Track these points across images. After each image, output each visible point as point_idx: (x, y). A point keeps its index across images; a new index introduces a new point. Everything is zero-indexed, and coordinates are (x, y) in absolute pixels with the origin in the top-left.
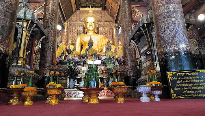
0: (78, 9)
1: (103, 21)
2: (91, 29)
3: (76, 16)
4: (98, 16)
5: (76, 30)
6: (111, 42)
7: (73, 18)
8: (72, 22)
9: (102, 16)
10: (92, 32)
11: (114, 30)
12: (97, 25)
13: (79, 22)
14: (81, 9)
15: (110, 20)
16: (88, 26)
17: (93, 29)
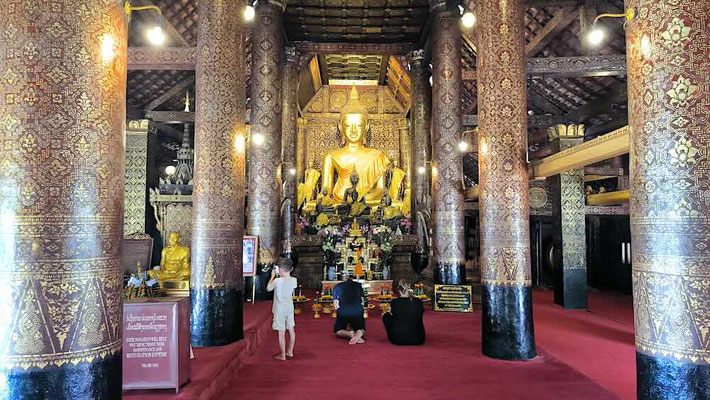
0: (325, 82)
1: (380, 111)
2: (354, 140)
3: (320, 100)
4: (370, 100)
5: (322, 133)
6: (396, 163)
7: (315, 104)
8: (313, 115)
9: (377, 100)
10: (357, 145)
11: (404, 134)
12: (367, 127)
13: (328, 115)
14: (332, 82)
15: (395, 110)
16: (348, 132)
17: (358, 138)
